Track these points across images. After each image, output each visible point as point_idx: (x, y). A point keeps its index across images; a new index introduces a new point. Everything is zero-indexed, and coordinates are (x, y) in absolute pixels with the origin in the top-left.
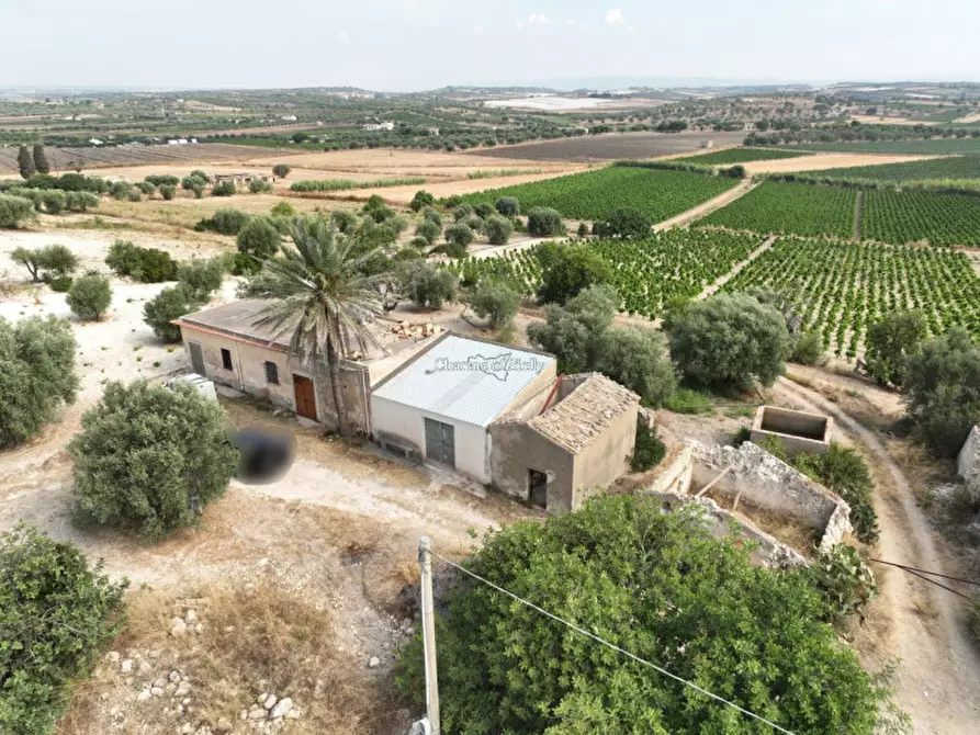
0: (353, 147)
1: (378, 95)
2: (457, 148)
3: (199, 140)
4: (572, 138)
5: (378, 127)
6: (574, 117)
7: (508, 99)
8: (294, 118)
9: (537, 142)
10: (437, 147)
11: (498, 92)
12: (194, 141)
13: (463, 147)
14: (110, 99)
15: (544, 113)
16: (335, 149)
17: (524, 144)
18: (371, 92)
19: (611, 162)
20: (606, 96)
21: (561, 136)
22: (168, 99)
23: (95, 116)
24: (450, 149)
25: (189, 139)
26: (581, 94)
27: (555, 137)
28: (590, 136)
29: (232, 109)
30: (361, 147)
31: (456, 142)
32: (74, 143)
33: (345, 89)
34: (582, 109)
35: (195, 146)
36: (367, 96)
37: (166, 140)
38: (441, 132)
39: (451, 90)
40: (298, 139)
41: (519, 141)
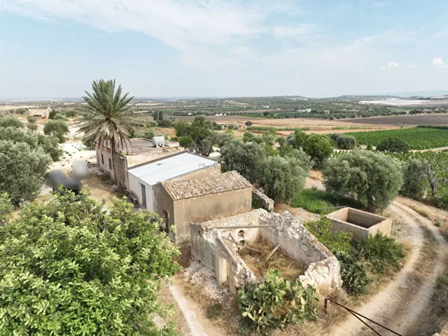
0: (287, 117)
1: (309, 99)
2: (335, 118)
3: (227, 114)
4: (399, 115)
5: (304, 111)
6: (406, 108)
7: (372, 100)
8: (268, 107)
9: (378, 117)
10: (325, 118)
11: (368, 98)
12: (225, 114)
13: (338, 118)
14: (201, 101)
15: (390, 106)
16: (279, 118)
17: (371, 117)
18: (307, 98)
19: (415, 126)
20: (429, 99)
21: (392, 114)
22: (222, 100)
23: (194, 106)
24: (331, 119)
25: (223, 114)
26: (414, 98)
27: (388, 115)
28: (410, 115)
29: (245, 104)
30: (291, 117)
31: (335, 116)
32: (183, 115)
33: (295, 97)
34: (412, 105)
35: (225, 117)
36: (305, 100)
37: (214, 115)
38: (330, 112)
39: (345, 97)
40: (265, 114)
41: (368, 116)
